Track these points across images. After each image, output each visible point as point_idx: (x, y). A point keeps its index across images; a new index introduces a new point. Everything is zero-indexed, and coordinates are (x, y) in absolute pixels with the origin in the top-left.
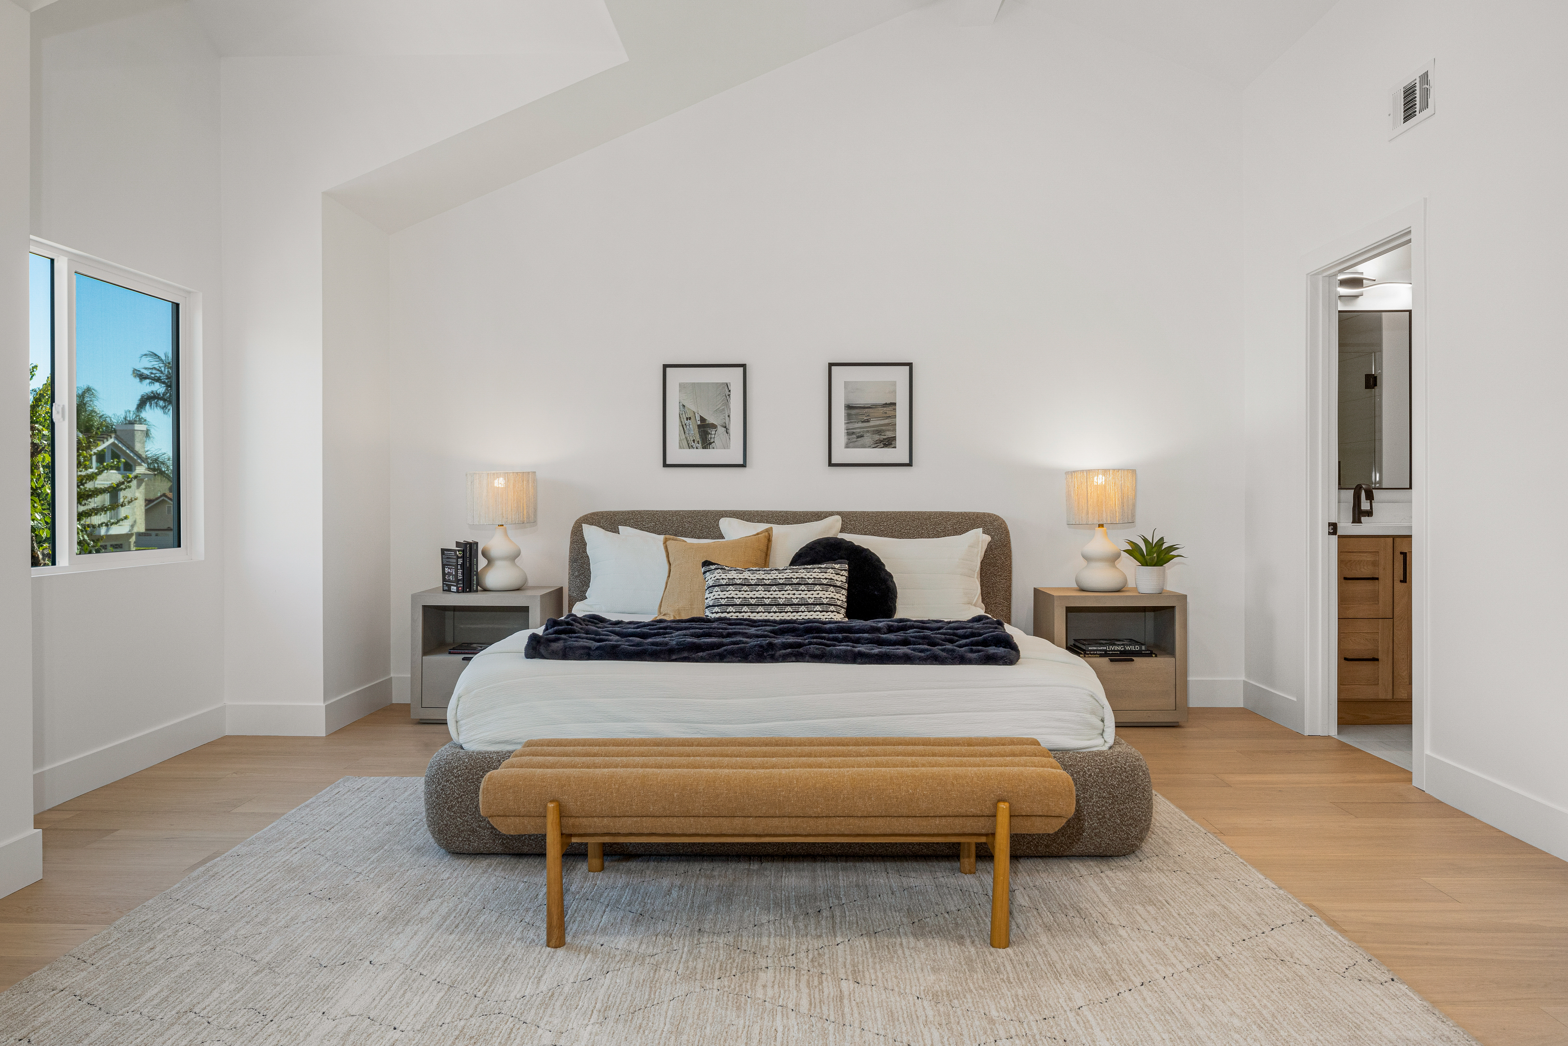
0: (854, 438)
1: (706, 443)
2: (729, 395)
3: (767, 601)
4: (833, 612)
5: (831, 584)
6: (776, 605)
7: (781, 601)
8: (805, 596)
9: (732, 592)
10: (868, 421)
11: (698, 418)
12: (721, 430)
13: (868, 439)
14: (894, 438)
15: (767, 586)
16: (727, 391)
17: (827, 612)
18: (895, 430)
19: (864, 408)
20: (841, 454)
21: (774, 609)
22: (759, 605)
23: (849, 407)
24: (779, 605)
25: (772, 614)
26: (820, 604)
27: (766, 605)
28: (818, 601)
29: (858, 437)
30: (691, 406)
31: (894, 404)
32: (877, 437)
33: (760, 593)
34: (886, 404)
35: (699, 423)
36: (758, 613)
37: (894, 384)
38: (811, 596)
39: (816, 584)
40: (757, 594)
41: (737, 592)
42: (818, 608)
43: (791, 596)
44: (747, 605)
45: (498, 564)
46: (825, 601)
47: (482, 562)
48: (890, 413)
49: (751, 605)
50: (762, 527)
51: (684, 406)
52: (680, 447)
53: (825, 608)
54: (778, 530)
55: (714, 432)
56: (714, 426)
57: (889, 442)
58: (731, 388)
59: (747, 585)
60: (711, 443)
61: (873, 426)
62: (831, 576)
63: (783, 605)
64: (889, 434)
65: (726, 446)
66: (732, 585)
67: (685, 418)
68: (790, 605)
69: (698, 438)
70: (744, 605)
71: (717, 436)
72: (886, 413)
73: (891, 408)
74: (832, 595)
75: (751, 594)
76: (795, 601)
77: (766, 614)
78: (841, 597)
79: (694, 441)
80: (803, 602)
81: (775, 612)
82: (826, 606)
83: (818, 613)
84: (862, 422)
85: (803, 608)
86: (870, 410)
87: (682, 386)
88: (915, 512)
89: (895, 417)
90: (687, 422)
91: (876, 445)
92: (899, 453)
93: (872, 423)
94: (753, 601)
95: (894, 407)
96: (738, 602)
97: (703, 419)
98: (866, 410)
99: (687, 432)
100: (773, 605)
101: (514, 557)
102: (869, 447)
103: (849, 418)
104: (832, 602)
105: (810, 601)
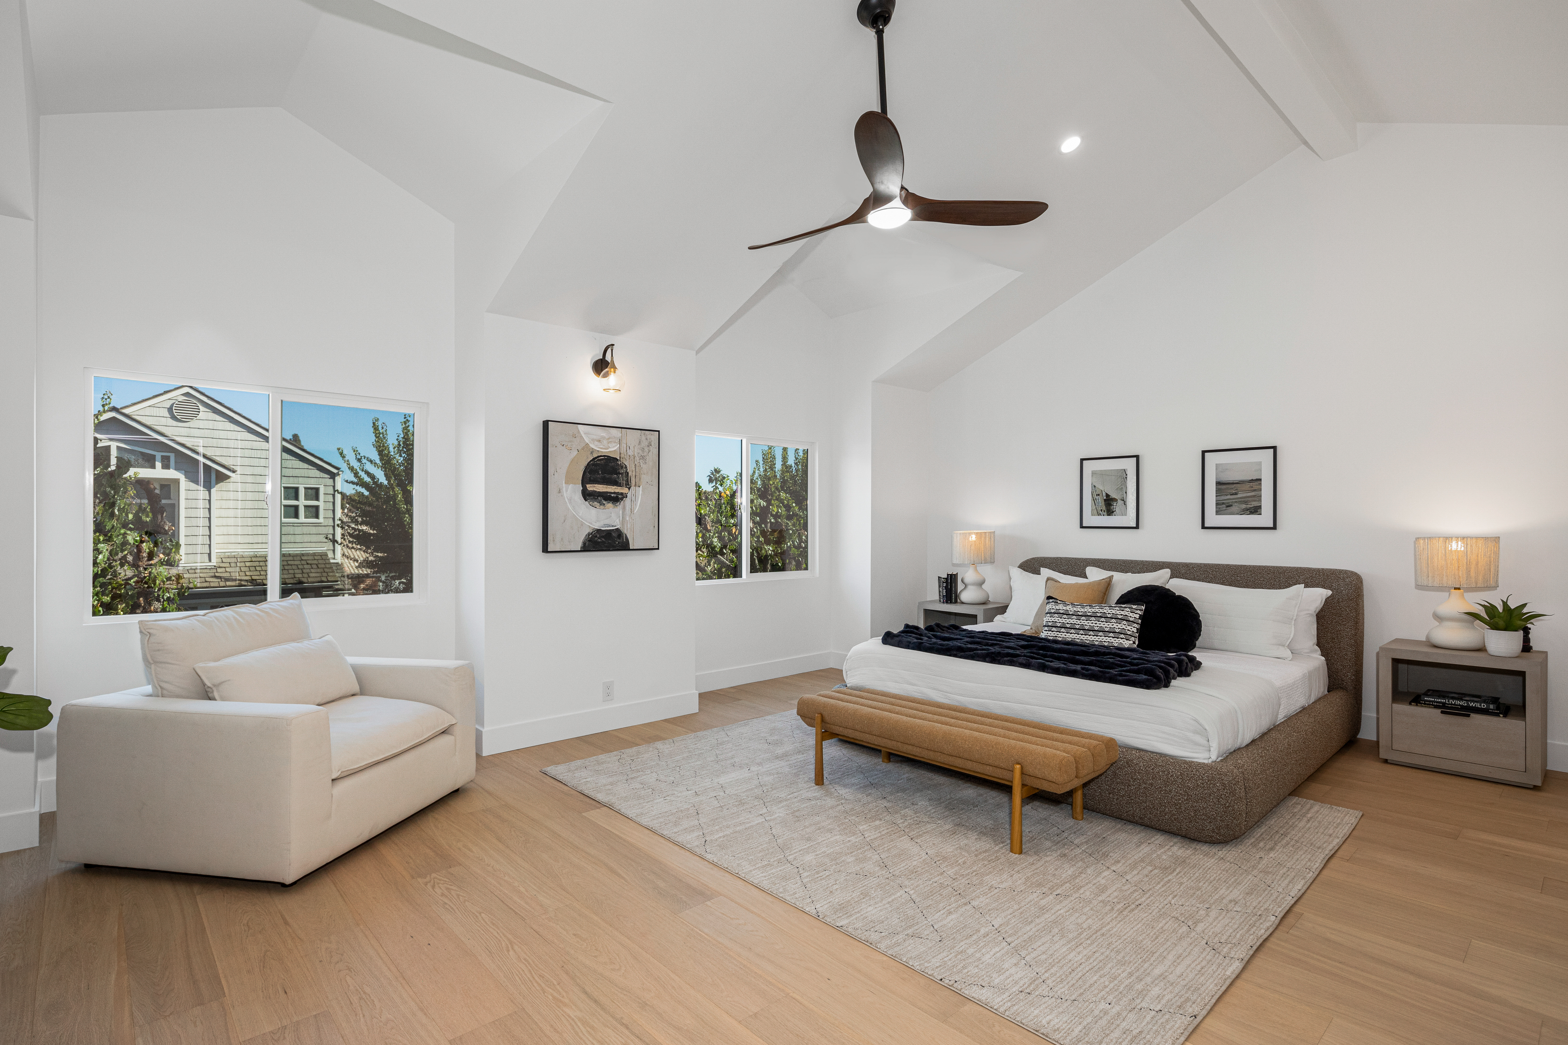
0: (1222, 507)
1: (1110, 512)
2: (1126, 478)
3: (1077, 627)
4: (1123, 638)
5: (1125, 619)
6: (1083, 630)
7: (1087, 628)
8: (1103, 626)
9: (1056, 618)
10: (1236, 494)
11: (1104, 495)
12: (1120, 502)
13: (1235, 508)
14: (1260, 507)
15: (1079, 616)
16: (1125, 475)
17: (1118, 638)
18: (1260, 500)
19: (1233, 484)
20: (1212, 519)
21: (1081, 632)
22: (1072, 629)
23: (1218, 483)
24: (1085, 630)
25: (1080, 635)
26: (1113, 632)
27: (1076, 629)
28: (1112, 630)
29: (1227, 506)
30: (1100, 487)
31: (1260, 480)
32: (1244, 506)
33: (1074, 620)
34: (1252, 480)
35: (1105, 498)
36: (1071, 633)
37: (1260, 463)
38: (1108, 626)
39: (1113, 618)
40: (1072, 621)
41: (1059, 619)
42: (1111, 635)
43: (1093, 624)
44: (1064, 628)
45: (969, 587)
46: (1117, 631)
47: (960, 586)
48: (1256, 487)
49: (1067, 628)
50: (1108, 574)
51: (1095, 486)
52: (1092, 515)
53: (1116, 635)
54: (1117, 576)
55: (1115, 504)
56: (1115, 500)
57: (1256, 510)
58: (1128, 473)
59: (1067, 615)
60: (1113, 512)
61: (1241, 498)
62: (1127, 613)
63: (1088, 630)
64: (1256, 504)
65: (1124, 513)
66: (1057, 613)
67: (1095, 494)
68: (1092, 631)
69: (1104, 508)
70: (1062, 627)
71: (1117, 507)
72: (1252, 487)
73: (1256, 483)
74: (1124, 627)
75: (1068, 621)
76: (1096, 629)
77: (1076, 635)
78: (1133, 629)
79: (1101, 510)
80: (1102, 629)
81: (1082, 634)
82: (1117, 634)
83: (1111, 638)
84: (1231, 495)
85: (1101, 634)
86: (1238, 485)
87: (1094, 473)
88: (1272, 567)
89: (1260, 490)
90: (1097, 497)
91: (1243, 513)
92: (1265, 518)
93: (1239, 496)
94: (1068, 626)
95: (1259, 482)
96: (1059, 625)
97: (1107, 495)
98: (1233, 486)
99: (1097, 504)
100: (1081, 629)
101: (980, 584)
102: (1237, 514)
103: (1219, 492)
104: (1123, 631)
105: (1107, 629)
